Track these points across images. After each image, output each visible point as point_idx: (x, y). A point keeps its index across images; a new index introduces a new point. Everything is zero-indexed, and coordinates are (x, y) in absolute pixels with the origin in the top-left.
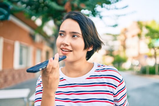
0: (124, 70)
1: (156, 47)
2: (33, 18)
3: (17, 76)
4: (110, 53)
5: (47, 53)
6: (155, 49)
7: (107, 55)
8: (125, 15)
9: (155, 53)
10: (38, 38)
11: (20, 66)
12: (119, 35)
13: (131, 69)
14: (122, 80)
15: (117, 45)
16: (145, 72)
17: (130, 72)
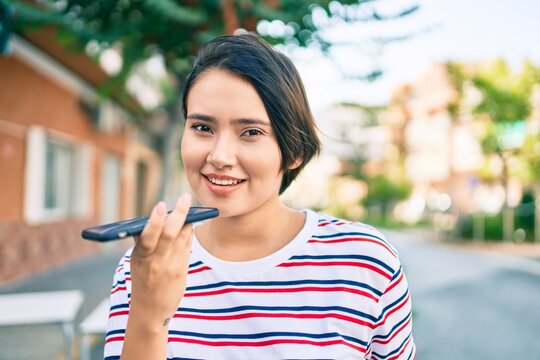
0: (401, 226)
1: (507, 150)
2: (93, 47)
3: (36, 248)
4: (354, 168)
5: (142, 168)
6: (505, 155)
7: (344, 174)
8: (405, 38)
9: (505, 169)
10: (110, 117)
11: (48, 211)
12: (385, 108)
13: (424, 223)
14: (399, 271)
15: (377, 143)
16: (470, 231)
17: (419, 235)
